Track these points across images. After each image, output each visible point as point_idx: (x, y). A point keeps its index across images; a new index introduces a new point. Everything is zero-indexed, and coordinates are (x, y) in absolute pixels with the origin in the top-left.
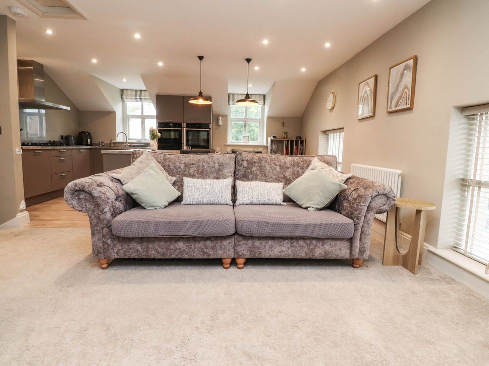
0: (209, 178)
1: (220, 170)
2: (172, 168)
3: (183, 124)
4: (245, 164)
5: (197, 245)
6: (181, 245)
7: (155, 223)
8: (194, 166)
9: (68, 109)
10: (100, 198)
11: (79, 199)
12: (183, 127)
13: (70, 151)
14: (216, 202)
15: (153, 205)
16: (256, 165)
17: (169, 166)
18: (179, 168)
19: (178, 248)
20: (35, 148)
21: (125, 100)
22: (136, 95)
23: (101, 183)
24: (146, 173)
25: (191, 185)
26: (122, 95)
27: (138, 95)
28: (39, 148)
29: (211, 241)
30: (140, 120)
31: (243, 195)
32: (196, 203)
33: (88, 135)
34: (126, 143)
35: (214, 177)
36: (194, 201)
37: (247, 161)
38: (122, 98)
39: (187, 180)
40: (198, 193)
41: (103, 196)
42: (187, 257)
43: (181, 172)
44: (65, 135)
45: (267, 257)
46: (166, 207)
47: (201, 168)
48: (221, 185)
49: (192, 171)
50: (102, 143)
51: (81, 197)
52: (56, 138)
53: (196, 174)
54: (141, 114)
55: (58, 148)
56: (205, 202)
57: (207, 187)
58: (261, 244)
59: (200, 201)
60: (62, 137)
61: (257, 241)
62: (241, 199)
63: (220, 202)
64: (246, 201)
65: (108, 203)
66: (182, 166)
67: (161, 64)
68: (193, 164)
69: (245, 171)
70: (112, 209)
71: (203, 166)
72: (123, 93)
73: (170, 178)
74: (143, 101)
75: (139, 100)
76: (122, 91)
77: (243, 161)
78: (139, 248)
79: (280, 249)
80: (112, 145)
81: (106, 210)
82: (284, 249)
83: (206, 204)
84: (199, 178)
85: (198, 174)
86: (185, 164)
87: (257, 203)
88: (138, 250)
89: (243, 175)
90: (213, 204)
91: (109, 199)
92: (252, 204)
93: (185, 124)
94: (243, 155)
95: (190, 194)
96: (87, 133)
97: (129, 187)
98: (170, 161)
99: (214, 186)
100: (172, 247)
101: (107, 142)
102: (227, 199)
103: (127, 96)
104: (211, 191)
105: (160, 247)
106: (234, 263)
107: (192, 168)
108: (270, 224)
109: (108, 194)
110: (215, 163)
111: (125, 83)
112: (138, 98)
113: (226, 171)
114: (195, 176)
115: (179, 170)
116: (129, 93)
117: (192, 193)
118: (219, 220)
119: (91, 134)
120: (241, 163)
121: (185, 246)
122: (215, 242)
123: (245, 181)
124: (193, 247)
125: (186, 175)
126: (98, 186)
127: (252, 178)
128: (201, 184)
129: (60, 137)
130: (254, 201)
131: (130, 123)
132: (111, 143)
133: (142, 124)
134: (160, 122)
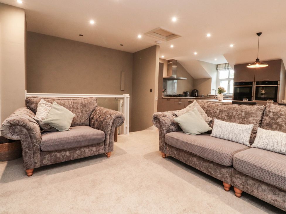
0: (235, 121)
1: (245, 117)
2: (211, 112)
3: (253, 82)
4: (271, 115)
5: (204, 164)
6: (195, 159)
7: (181, 141)
8: (226, 112)
9: (186, 79)
10: (162, 122)
11: (156, 121)
12: (253, 84)
13: (184, 99)
14: (234, 139)
15: (188, 131)
16: (283, 116)
17: (210, 111)
18: (216, 112)
19: (193, 160)
20: (168, 97)
21: (218, 70)
22: (225, 67)
23: (165, 115)
24: (189, 113)
25: (218, 124)
26: (217, 68)
27: (226, 66)
28: (170, 97)
29: (214, 165)
30: (227, 82)
31: (259, 140)
32: (219, 137)
33: (197, 91)
34: (215, 96)
35: (239, 122)
36: (217, 135)
37: (273, 112)
38: (217, 69)
39: (217, 121)
40: (221, 131)
41: (164, 121)
42: (198, 168)
43: (216, 115)
44: (185, 91)
45: (260, 198)
46: (197, 135)
47: (230, 114)
48: (240, 128)
49: (223, 115)
50: (203, 95)
51: (157, 120)
52: (181, 93)
53: (226, 118)
54: (228, 78)
55: (178, 98)
56: (225, 138)
57: (229, 128)
58: (255, 184)
59: (222, 136)
60: (184, 92)
61: (251, 180)
62: (257, 142)
63: (237, 141)
64: (260, 145)
65: (165, 125)
66: (218, 112)
67: (232, 46)
68: (225, 111)
69: (270, 121)
70: (167, 129)
71: (232, 113)
72: (218, 66)
73: (208, 118)
74: (229, 69)
75: (227, 69)
76: (217, 65)
77: (270, 112)
78: (176, 153)
79: (274, 197)
80: (208, 97)
81: (164, 129)
82: (278, 199)
83: (226, 140)
84: (227, 121)
85: (227, 118)
86: (220, 110)
87: (272, 150)
88: (175, 153)
89: (267, 123)
90: (232, 141)
91: (166, 123)
92: (266, 150)
93: (255, 82)
94: (271, 107)
95: (216, 130)
96: (196, 90)
97: (177, 120)
98: (211, 108)
99: (234, 128)
100: (190, 159)
101: (206, 95)
102: (243, 140)
103: (220, 68)
104: (231, 131)
105: (184, 156)
106: (232, 189)
107: (224, 113)
108: (262, 170)
109: (166, 121)
110: (242, 111)
111: (216, 61)
112: (226, 68)
113: (251, 119)
114: (225, 119)
115: (216, 114)
116: (221, 66)
117: (217, 130)
118: (217, 151)
119: (198, 91)
120: (268, 113)
121: (197, 161)
122: (216, 166)
123: (268, 129)
124: (201, 164)
125: (219, 117)
126: (164, 116)
127: (276, 128)
128: (225, 125)
129: (183, 92)
130: (269, 147)
131: (221, 83)
132: (207, 96)
133: (228, 83)
134: (236, 82)
